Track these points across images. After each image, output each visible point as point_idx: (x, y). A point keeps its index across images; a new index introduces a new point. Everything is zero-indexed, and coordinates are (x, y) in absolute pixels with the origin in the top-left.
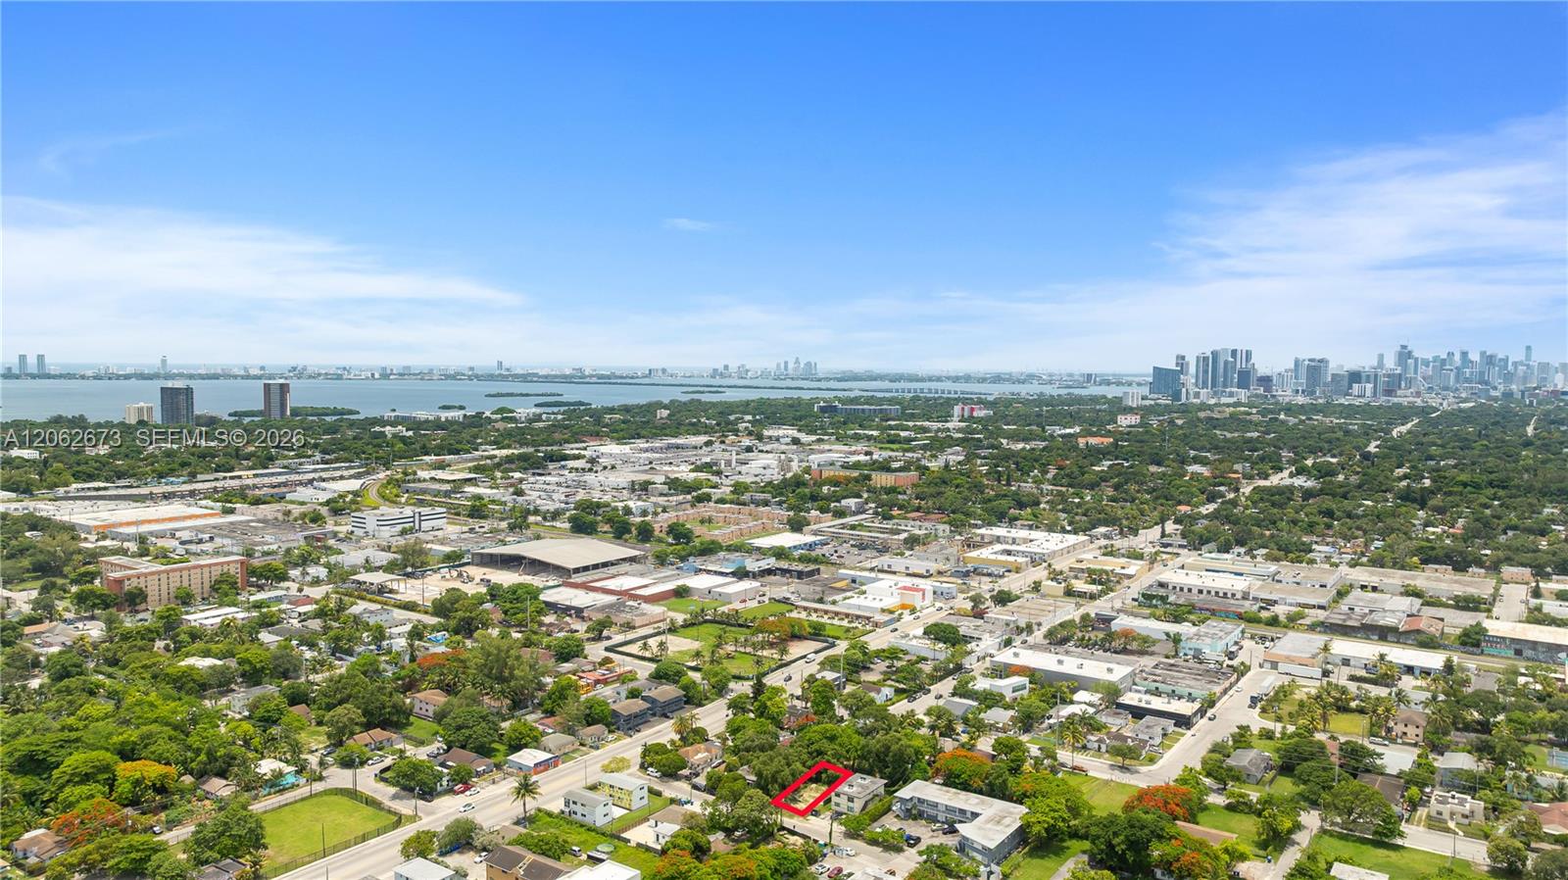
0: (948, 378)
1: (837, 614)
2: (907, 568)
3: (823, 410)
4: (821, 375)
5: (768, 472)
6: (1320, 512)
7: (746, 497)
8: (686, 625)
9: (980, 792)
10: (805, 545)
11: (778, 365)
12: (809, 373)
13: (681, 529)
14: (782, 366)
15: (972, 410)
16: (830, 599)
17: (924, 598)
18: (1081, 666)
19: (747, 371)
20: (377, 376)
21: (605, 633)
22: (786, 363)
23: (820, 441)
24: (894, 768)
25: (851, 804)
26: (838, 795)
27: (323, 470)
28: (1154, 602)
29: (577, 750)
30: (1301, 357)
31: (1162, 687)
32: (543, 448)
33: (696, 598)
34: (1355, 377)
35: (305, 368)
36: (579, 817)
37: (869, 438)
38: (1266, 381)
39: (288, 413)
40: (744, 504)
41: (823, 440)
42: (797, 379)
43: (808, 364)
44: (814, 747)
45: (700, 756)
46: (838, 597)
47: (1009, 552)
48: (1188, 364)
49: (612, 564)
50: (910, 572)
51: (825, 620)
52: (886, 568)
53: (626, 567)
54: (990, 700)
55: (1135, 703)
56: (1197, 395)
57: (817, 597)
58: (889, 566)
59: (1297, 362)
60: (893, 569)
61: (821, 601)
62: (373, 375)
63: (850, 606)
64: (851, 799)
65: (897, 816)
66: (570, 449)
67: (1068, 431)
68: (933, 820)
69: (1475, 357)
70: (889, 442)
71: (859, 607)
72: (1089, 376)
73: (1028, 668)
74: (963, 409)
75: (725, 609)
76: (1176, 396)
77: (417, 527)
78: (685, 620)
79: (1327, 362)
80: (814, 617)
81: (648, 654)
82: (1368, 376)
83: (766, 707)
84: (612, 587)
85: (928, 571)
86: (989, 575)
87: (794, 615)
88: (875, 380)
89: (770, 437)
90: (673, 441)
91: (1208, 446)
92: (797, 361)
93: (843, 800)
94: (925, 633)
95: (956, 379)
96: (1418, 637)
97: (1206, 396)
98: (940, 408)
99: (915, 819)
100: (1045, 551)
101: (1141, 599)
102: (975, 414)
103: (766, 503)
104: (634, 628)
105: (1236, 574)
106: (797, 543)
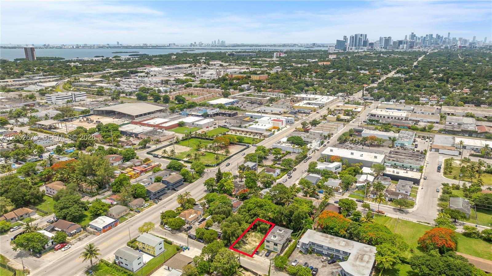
0: (269, 46)
1: (247, 132)
2: (272, 111)
3: (229, 55)
4: (227, 45)
5: (212, 76)
6: (415, 86)
7: (205, 85)
8: (184, 140)
9: (344, 237)
10: (230, 103)
11: (212, 42)
12: (223, 45)
13: (181, 98)
14: (214, 43)
15: (280, 54)
16: (244, 126)
17: (282, 124)
18: (362, 155)
19: (202, 44)
20: (74, 47)
21: (147, 145)
22: (215, 41)
23: (230, 65)
24: (296, 223)
25: (275, 247)
26: (268, 242)
27: (43, 78)
28: (374, 123)
29: (128, 214)
30: (382, 37)
31: (397, 163)
32: (129, 69)
33: (188, 126)
34: (400, 42)
35: (49, 45)
36: (124, 265)
37: (247, 64)
38: (371, 44)
39: (35, 59)
40: (205, 87)
41: (231, 65)
42: (219, 46)
43: (222, 41)
44: (252, 212)
45: (192, 216)
46: (247, 125)
47: (309, 104)
48: (347, 39)
49: (153, 113)
50: (273, 112)
51: (243, 135)
52: (263, 111)
53: (158, 114)
54: (326, 174)
55: (391, 173)
56: (351, 49)
57: (238, 125)
58: (264, 111)
59: (381, 38)
60: (266, 111)
61: (240, 127)
62: (73, 47)
63: (253, 129)
64: (276, 244)
65: (301, 252)
66: (139, 70)
67: (314, 60)
68: (320, 253)
69: (434, 36)
70: (254, 65)
71: (256, 129)
72: (314, 44)
73: (339, 157)
74: (277, 54)
75: (199, 132)
76: (345, 49)
77: (74, 100)
78: (183, 138)
79: (391, 38)
80: (238, 134)
81: (166, 155)
82: (404, 42)
83: (224, 186)
84: (152, 123)
85: (280, 112)
86: (304, 113)
87: (229, 133)
88: (245, 46)
89: (212, 64)
90: (178, 66)
91: (363, 64)
92: (219, 41)
93: (271, 245)
94: (288, 140)
95: (271, 46)
96: (486, 135)
97: (354, 49)
98: (269, 54)
99: (311, 253)
100: (324, 103)
101: (368, 121)
102: (281, 56)
103: (213, 87)
104: (161, 142)
105: (398, 110)
106: (227, 102)
